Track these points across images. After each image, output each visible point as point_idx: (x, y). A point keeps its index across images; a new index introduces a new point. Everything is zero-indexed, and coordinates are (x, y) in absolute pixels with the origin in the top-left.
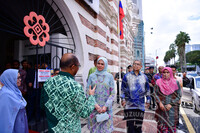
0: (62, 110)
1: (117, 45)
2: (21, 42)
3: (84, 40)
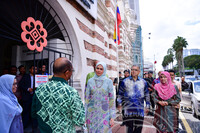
0: (57, 118)
1: (115, 50)
2: (19, 48)
3: (82, 45)
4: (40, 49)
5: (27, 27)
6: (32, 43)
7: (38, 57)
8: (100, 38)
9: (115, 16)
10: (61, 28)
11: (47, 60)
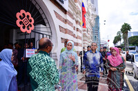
0: (41, 77)
1: (81, 32)
2: (14, 30)
3: (58, 29)
4: (29, 32)
5: (20, 17)
6: (24, 28)
7: (28, 37)
8: (70, 24)
9: (80, 8)
10: (44, 17)
11: (34, 39)
